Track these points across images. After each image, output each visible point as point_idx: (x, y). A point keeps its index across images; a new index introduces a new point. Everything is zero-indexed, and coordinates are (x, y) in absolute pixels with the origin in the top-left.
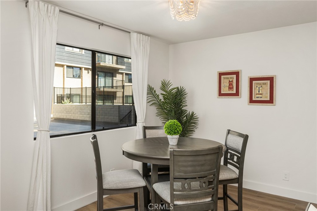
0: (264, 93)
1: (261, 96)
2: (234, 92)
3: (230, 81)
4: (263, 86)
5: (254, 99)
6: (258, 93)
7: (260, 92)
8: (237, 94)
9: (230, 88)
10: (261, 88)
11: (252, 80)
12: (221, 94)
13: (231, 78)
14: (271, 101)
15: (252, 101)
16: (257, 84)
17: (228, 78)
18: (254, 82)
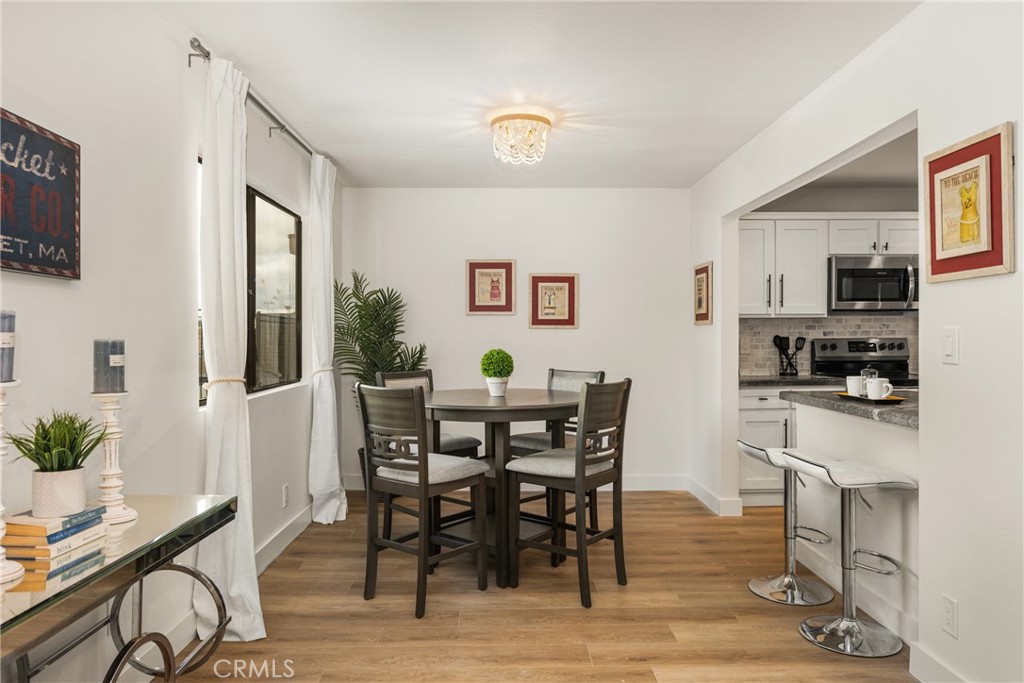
0: (559, 306)
1: (552, 311)
2: (503, 302)
3: (493, 281)
4: (558, 293)
5: (540, 317)
6: (547, 305)
7: (552, 305)
8: (508, 307)
9: (494, 295)
10: (553, 297)
11: (536, 281)
12: (473, 307)
13: (495, 275)
14: (570, 321)
15: (536, 321)
16: (546, 288)
17: (488, 275)
18: (540, 284)
